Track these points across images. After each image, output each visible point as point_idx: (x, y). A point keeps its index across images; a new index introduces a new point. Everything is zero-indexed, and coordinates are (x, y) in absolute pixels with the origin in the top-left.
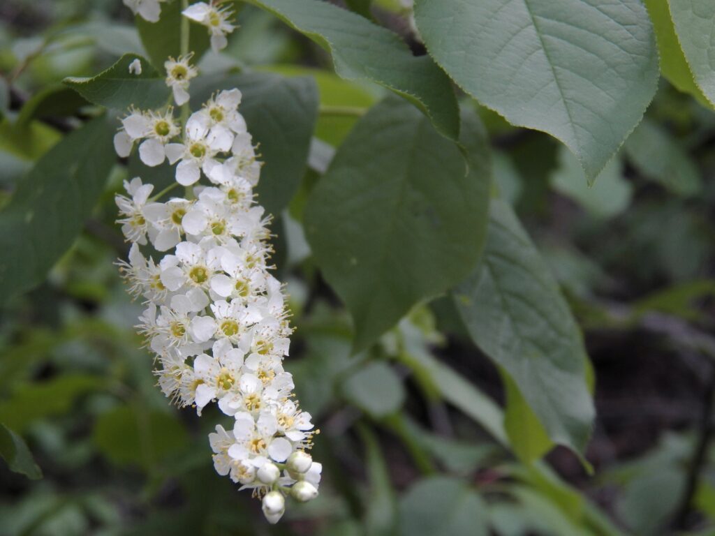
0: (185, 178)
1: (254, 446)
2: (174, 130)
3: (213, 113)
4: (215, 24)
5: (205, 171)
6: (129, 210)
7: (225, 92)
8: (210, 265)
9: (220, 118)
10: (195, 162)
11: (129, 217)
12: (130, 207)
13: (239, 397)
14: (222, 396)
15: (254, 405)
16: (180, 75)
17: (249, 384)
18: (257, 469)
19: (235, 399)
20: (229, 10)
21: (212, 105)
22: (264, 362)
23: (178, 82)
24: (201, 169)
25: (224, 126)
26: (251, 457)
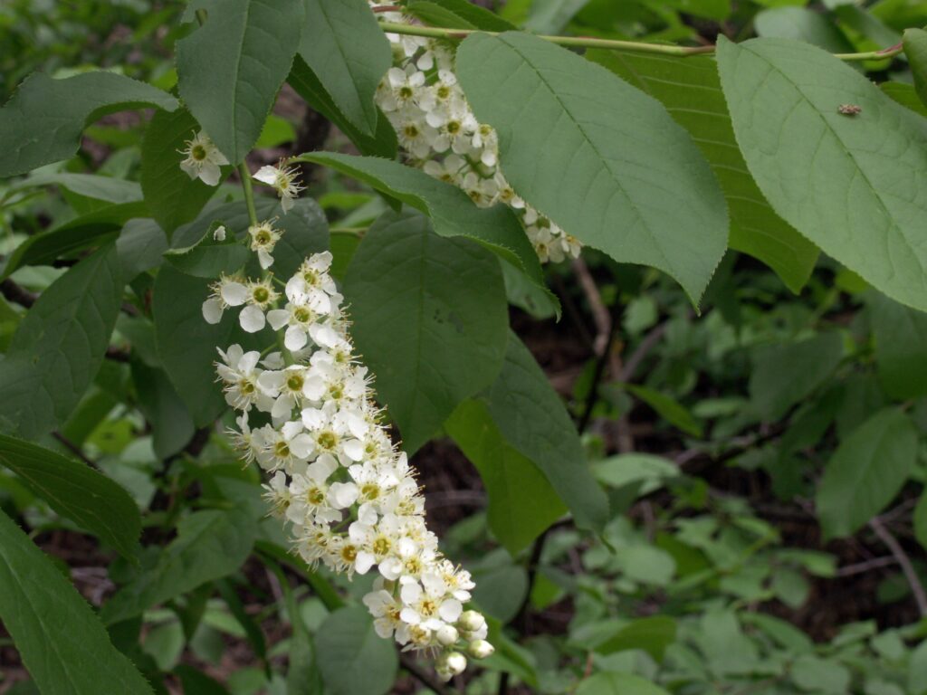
0: (293, 343)
1: (425, 609)
2: (273, 296)
3: (307, 276)
4: (284, 185)
5: (312, 335)
6: (235, 378)
7: (316, 255)
8: (337, 429)
9: (313, 282)
10: (301, 327)
11: (232, 385)
12: (236, 375)
13: (399, 561)
14: (380, 562)
15: (414, 568)
16: (264, 238)
17: (407, 548)
18: (434, 632)
19: (397, 564)
20: (295, 172)
21: (303, 269)
22: (410, 524)
23: (263, 246)
24: (307, 333)
25: (319, 289)
26: (423, 620)
